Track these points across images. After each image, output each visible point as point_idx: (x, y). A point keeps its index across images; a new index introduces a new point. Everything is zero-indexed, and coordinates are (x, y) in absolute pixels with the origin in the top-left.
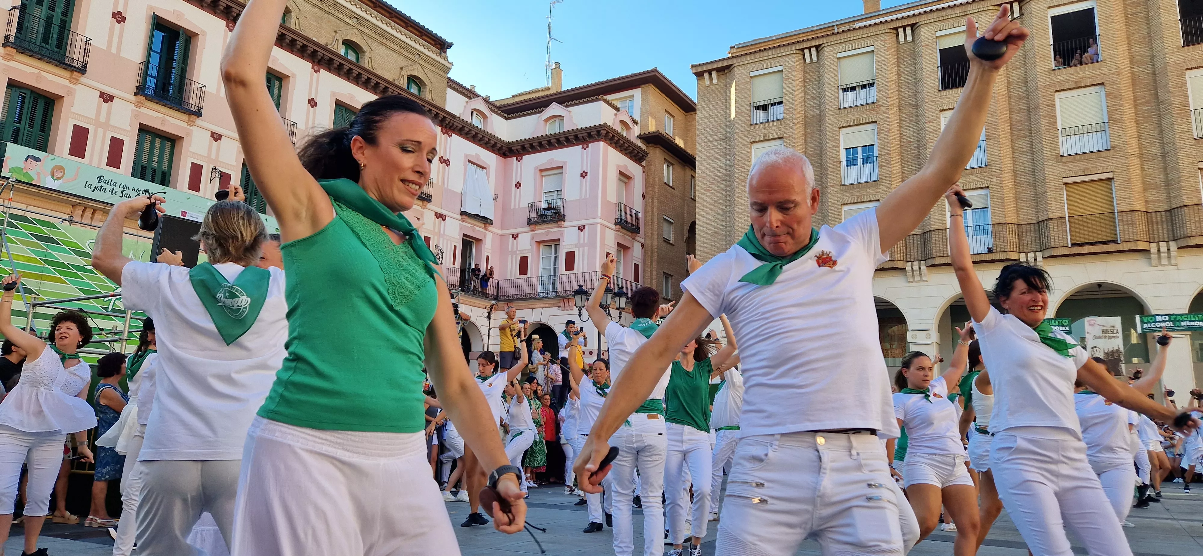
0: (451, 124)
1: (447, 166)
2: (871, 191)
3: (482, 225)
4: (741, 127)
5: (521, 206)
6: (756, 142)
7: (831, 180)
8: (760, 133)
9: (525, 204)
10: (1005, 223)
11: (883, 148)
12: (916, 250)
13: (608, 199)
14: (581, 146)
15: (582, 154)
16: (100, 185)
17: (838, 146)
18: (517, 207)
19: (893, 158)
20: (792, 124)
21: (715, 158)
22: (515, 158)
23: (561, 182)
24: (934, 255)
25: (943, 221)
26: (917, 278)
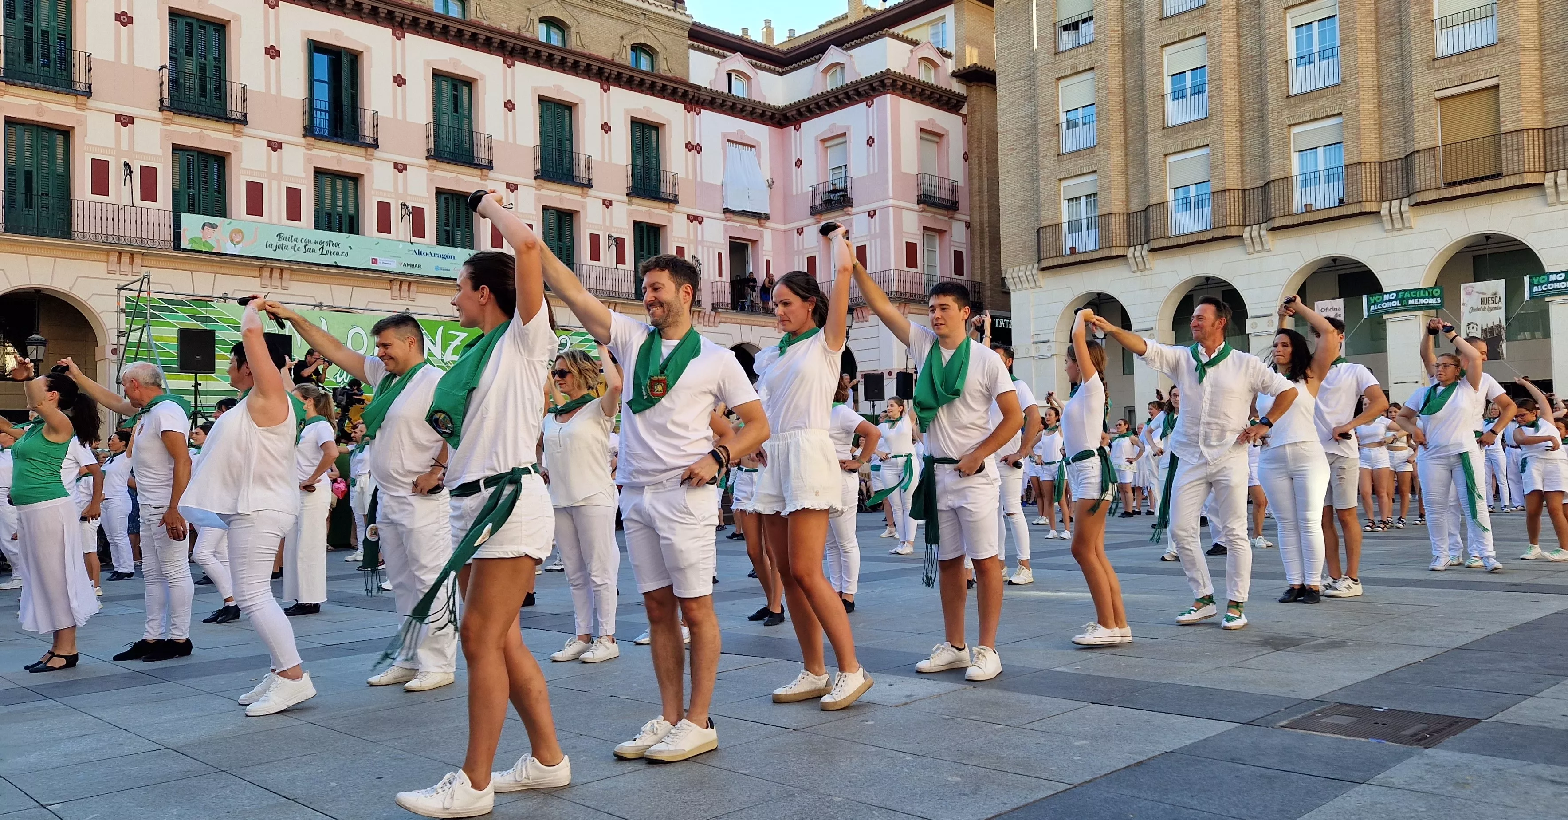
0: (696, 99)
1: (698, 152)
2: (1199, 133)
3: (757, 222)
4: (1045, 57)
5: (804, 191)
6: (1063, 78)
7: (1153, 123)
8: (1066, 63)
9: (806, 189)
10: (1360, 163)
11: (1214, 70)
12: (1256, 209)
13: (903, 171)
14: (865, 103)
15: (867, 112)
16: (280, 243)
17: (1160, 74)
18: (799, 192)
19: (1226, 84)
20: (1104, 48)
21: (1019, 104)
22: (793, 127)
23: (846, 153)
24: (1273, 216)
25: (1287, 166)
26: (1258, 247)
